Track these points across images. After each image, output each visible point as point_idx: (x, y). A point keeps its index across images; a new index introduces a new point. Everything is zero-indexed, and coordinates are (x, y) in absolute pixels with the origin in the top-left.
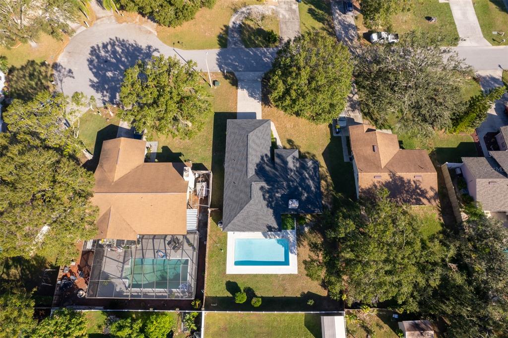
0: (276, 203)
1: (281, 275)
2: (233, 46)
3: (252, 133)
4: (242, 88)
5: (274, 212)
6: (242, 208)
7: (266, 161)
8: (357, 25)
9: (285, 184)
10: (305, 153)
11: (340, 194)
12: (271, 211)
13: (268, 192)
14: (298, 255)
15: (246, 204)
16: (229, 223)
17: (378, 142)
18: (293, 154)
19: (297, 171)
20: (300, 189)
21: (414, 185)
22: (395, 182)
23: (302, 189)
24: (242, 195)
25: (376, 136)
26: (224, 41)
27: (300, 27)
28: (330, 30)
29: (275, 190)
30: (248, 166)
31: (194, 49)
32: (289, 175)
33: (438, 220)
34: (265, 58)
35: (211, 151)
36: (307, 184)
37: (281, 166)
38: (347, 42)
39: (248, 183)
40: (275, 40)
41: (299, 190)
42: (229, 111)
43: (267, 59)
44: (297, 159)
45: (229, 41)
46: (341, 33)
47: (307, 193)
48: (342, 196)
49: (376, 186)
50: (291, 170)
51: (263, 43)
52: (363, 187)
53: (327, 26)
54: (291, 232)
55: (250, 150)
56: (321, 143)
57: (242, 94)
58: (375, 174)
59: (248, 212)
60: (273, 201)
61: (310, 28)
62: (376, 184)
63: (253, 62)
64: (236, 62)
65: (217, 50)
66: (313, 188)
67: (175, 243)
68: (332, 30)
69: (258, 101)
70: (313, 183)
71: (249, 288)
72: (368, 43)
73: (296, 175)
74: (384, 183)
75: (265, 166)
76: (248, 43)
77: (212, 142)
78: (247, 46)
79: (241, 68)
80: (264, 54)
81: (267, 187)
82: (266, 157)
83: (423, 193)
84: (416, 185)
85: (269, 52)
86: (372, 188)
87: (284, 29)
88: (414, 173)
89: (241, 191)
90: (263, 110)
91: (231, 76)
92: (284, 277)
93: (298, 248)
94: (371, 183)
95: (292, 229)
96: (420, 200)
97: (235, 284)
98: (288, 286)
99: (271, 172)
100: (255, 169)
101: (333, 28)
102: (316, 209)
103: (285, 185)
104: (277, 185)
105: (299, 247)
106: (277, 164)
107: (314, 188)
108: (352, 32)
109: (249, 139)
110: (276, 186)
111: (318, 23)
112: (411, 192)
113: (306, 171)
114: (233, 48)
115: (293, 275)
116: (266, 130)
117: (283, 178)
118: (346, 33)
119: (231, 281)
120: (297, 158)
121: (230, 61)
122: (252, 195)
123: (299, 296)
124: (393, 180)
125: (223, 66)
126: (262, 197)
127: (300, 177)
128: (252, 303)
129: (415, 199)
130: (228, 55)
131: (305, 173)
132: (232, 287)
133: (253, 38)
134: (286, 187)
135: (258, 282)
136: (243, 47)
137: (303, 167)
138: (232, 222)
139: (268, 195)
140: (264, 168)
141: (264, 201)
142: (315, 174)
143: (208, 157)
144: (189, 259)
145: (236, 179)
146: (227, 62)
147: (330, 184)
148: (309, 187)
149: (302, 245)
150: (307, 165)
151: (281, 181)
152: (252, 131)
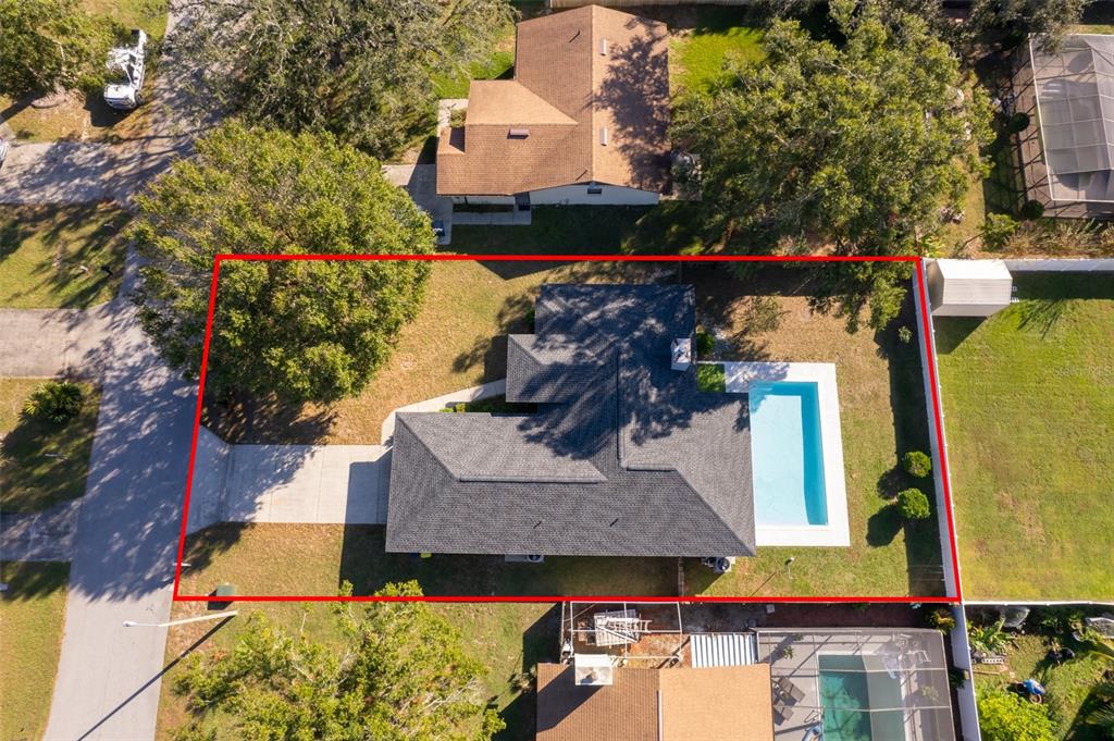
0: (673, 404)
1: (840, 403)
2: (66, 541)
3: (448, 467)
4: (251, 507)
5: (698, 410)
6: (698, 499)
7: (542, 429)
8: (55, 137)
9: (625, 374)
10: (501, 326)
11: (624, 245)
12: (697, 418)
13: (646, 423)
14: (788, 360)
15: (686, 484)
16: (735, 537)
17: (500, 123)
18: (528, 349)
19: (581, 340)
20: (637, 334)
21: (623, 61)
22: (614, 101)
23: (637, 329)
24: (657, 498)
25: (482, 125)
26: (36, 577)
27: (25, 309)
28: (60, 217)
29: (643, 402)
30: (567, 480)
31: (48, 693)
32: (595, 362)
33: (686, 39)
34: (139, 430)
35: (483, 607)
36: (619, 316)
37: (562, 385)
38: (116, 175)
39: (624, 479)
40: (73, 393)
41: (640, 338)
42: (338, 549)
43: (147, 423)
44: (542, 338)
45: (38, 556)
46: (78, 186)
47: (646, 318)
48: (629, 239)
49: (625, 148)
50: (579, 355)
51: (75, 435)
52: (628, 177)
53: (43, 224)
54: (731, 375)
55: (511, 474)
56: (470, 280)
57: (273, 507)
58: (596, 141)
59: (707, 482)
60: (669, 412)
61: (41, 278)
62: (620, 144)
63: (149, 470)
64: (140, 529)
65: (75, 606)
66: (629, 303)
67: (783, 696)
68: (60, 214)
69: (307, 456)
70: (613, 301)
71: (879, 484)
72: (133, 116)
73: (593, 344)
74: (618, 127)
75: (557, 432)
76: (63, 486)
77: (448, 606)
78: (78, 491)
79: (168, 511)
80: (122, 432)
81: (633, 425)
82: (530, 429)
83: (641, 47)
84: (622, 57)
85: (119, 416)
86: (631, 157)
87: (27, 362)
88: (594, 53)
89: (645, 500)
90: (345, 442)
91: (198, 544)
92: (845, 397)
93: (771, 358)
94: (618, 156)
95: (722, 372)
96: (656, 57)
97: (873, 521)
98: (866, 389)
99: (581, 412)
100: (574, 458)
101: (52, 209)
102: (685, 299)
103: (628, 374)
104: (628, 395)
105: (768, 355)
106: (553, 397)
107: (626, 299)
108: (82, 156)
109: (471, 478)
110: (631, 400)
111: (19, 251)
112: (639, 72)
113: (578, 317)
114: (75, 542)
115: (838, 375)
116: (437, 426)
117: (608, 377)
118: (81, 172)
119: (866, 532)
120: (538, 340)
121: (132, 552)
122: (663, 467)
123: (887, 362)
124: (611, 105)
125: (148, 576)
126: (663, 440)
127: (600, 331)
128: (923, 475)
129: (654, 68)
130: (105, 560)
131: (584, 318)
132: (880, 529)
133: (43, 470)
134: (634, 372)
135: (863, 463)
136: (75, 504)
137: (565, 324)
138: (732, 527)
139: (654, 424)
140: (566, 436)
141: (673, 435)
142: (583, 294)
143: (504, 615)
144: (818, 653)
145: (601, 518)
146: (133, 561)
147: (595, 267)
148: (625, 312)
149: (762, 348)
150: (558, 312)
151: (618, 383)
152: (444, 468)
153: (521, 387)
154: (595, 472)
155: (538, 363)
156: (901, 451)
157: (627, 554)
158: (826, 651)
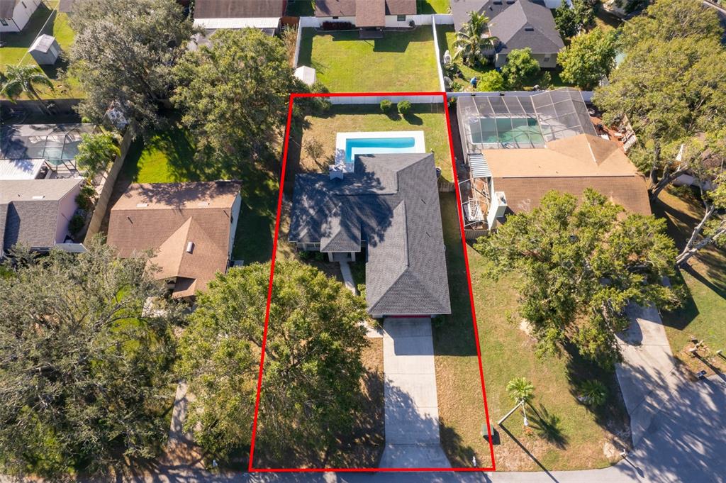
0: (361, 179)
1: (356, 131)
3: (401, 274)
4: (429, 422)
6: (410, 167)
7: (375, 236)
12: (369, 170)
13: (373, 187)
14: (334, 149)
17: (181, 257)
18: (330, 239)
21: (153, 199)
22: (180, 201)
23: (322, 190)
24: (411, 182)
25: (180, 267)
29: (362, 187)
30: (404, 218)
32: (340, 207)
36: (313, 200)
39: (403, 192)
41: (327, 188)
42: (450, 359)
44: (324, 234)
47: (315, 188)
49: (212, 197)
50: (335, 215)
52: (230, 196)
57: (427, 406)
58: (206, 207)
60: (366, 180)
62: (209, 199)
66: (305, 198)
69: (391, 385)
70: (303, 205)
71: (394, 121)
73: (329, 209)
74: (197, 199)
75: (378, 228)
81: (375, 190)
82: (375, 241)
83: (146, 192)
84: (150, 199)
86: (218, 195)
88: (146, 209)
91: (458, 458)
93: (333, 155)
94: (217, 199)
97: (411, 123)
98: (350, 123)
99: (367, 215)
100: (392, 217)
103: (347, 192)
106: (358, 229)
107: (302, 199)
109: (407, 260)
110: (361, 191)
112: (162, 193)
113: (312, 218)
115: (342, 131)
119: (417, 126)
120: (324, 236)
122: (396, 177)
123: (337, 115)
124: (183, 202)
127: (322, 205)
129: (160, 188)
131: (313, 215)
132: (415, 121)
135: (385, 125)
137: (315, 226)
139: (373, 184)
140: (379, 223)
145: (422, 207)
147: (276, 228)
148: (310, 198)
152: (401, 277)
153: (352, 242)
154: (400, 205)
155: (340, 233)
156: (380, 112)
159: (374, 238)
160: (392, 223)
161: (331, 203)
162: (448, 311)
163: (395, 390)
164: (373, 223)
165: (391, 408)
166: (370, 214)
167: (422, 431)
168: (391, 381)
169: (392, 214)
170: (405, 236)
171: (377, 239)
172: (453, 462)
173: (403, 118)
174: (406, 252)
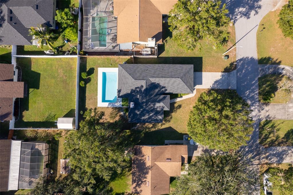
0: (134, 95)
2: (260, 69)
3: (181, 81)
4: (222, 76)
5: (129, 94)
6: (130, 74)
7: (162, 90)
8: (283, 164)
9: (144, 100)
12: (129, 92)
13: (140, 90)
14: (108, 107)
15: (132, 77)
16: (123, 68)
17: (173, 163)
18: (165, 106)
19: (154, 109)
20: (142, 110)
21: (143, 180)
22: (146, 169)
24: (138, 74)
25: (178, 162)
26: (265, 62)
27: (280, 120)
28: (277, 143)
29: (141, 95)
30: (157, 78)
31: (257, 40)
32: (151, 103)
33: (126, 192)
34: (249, 92)
36: (145, 114)
37: (158, 98)
38: (265, 154)
39: (145, 78)
40: (265, 99)
42: (203, 67)
43: (248, 94)
44: (162, 109)
45: (265, 66)
46: (274, 151)
47: (140, 114)
49: (143, 156)
50: (154, 105)
51: (263, 91)
52: (143, 149)
53: (280, 141)
54: (120, 104)
55: (168, 79)
57: (218, 76)
58: (150, 157)
60: (135, 93)
61: (278, 127)
62: (144, 157)
63: (245, 83)
64: (245, 71)
65: (256, 57)
66: (143, 118)
67: (115, 39)
68: (277, 144)
69: (212, 86)
70: (147, 118)
71: (91, 80)
72: (264, 171)
73: (151, 108)
74: (145, 162)
75: (159, 89)
76: (263, 80)
78: (259, 79)
79: (240, 75)
80: (253, 91)
81: (143, 89)
82: (164, 90)
83: (138, 185)
84: (143, 182)
85: (254, 95)
86: (142, 154)
87: (277, 107)
88: (150, 182)
89: (141, 74)
91: (233, 68)
92: (96, 99)
93: (111, 108)
94: (145, 154)
95: (122, 105)
96: (135, 182)
97: (93, 73)
98: (91, 101)
100: (155, 83)
101: (279, 145)
102: (130, 119)
104: (144, 96)
105: (112, 108)
106: (160, 96)
107: (144, 119)
108: (275, 159)
109: (177, 78)
110: (143, 95)
111: (285, 134)
112: (139, 178)
113: (154, 114)
114: (258, 69)
115: (97, 104)
117: (149, 100)
118: (274, 155)
119: (95, 71)
120: (163, 109)
121: (246, 67)
122: (137, 80)
123: (86, 107)
124: (146, 167)
125: (242, 62)
126: (137, 86)
127: (150, 110)
128: (82, 81)
129: (136, 179)
130: (251, 65)
131: (153, 114)
132: (92, 71)
133: (268, 83)
134: (142, 101)
135: (94, 85)
136: (260, 76)
137: (157, 113)
139: (138, 90)
140: (157, 88)
141: (135, 88)
142: (153, 120)
144: (107, 47)
146: (245, 65)
148: (144, 115)
149: (113, 110)
150: (159, 116)
151: (146, 98)
152: (182, 81)
153: (166, 98)
154: (151, 80)
155: (163, 103)
156: (85, 87)
157: (144, 64)
158: (105, 48)
159: (163, 90)
160: (158, 83)
161: (149, 107)
162: (192, 66)
163: (213, 85)
164: (157, 90)
165: (219, 87)
166: (153, 92)
167: (225, 77)
168: (211, 86)
169: (154, 83)
170: (166, 78)
171: (163, 89)
172: (234, 69)
173: (89, 76)
174: (173, 78)
